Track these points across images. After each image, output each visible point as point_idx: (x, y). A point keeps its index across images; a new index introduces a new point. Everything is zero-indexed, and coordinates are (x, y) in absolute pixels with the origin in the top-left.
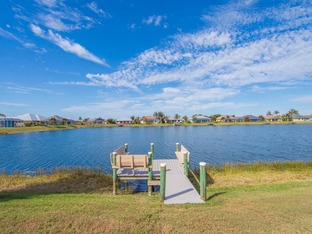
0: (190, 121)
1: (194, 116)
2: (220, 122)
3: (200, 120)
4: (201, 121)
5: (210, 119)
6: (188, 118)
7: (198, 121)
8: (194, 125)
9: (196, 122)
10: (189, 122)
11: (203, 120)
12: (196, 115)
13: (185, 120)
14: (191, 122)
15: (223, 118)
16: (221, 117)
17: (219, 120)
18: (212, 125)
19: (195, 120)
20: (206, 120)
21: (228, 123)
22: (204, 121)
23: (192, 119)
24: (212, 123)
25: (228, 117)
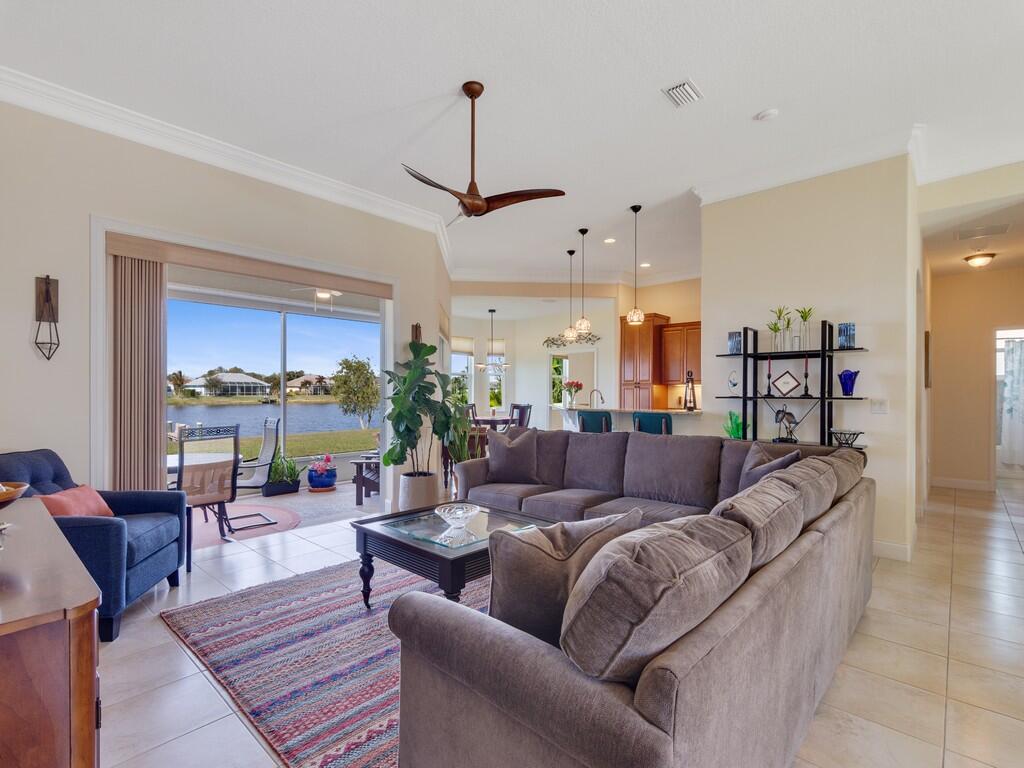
0: (198, 390)
1: (211, 373)
2: (297, 393)
3: (234, 389)
4: (238, 391)
5: (267, 384)
6: (188, 381)
7: (227, 391)
8: (210, 403)
9: (220, 395)
10: (193, 394)
11: (242, 388)
12: (221, 370)
13: (174, 385)
14: (199, 394)
15: (306, 384)
16: (302, 379)
17: (294, 390)
18: (273, 402)
19: (214, 384)
20: (255, 388)
21: (321, 398)
22: (248, 390)
23: (203, 381)
24: (272, 398)
25: (321, 379)
